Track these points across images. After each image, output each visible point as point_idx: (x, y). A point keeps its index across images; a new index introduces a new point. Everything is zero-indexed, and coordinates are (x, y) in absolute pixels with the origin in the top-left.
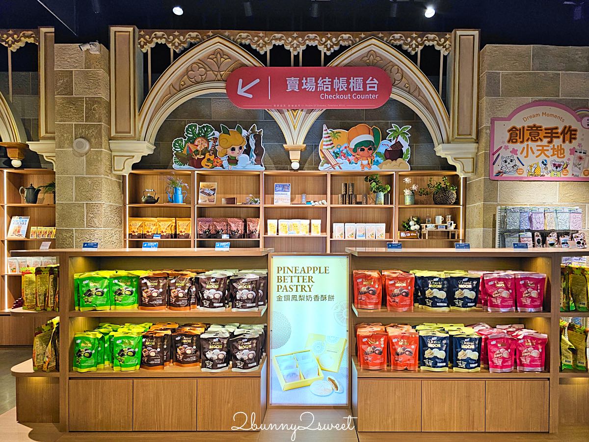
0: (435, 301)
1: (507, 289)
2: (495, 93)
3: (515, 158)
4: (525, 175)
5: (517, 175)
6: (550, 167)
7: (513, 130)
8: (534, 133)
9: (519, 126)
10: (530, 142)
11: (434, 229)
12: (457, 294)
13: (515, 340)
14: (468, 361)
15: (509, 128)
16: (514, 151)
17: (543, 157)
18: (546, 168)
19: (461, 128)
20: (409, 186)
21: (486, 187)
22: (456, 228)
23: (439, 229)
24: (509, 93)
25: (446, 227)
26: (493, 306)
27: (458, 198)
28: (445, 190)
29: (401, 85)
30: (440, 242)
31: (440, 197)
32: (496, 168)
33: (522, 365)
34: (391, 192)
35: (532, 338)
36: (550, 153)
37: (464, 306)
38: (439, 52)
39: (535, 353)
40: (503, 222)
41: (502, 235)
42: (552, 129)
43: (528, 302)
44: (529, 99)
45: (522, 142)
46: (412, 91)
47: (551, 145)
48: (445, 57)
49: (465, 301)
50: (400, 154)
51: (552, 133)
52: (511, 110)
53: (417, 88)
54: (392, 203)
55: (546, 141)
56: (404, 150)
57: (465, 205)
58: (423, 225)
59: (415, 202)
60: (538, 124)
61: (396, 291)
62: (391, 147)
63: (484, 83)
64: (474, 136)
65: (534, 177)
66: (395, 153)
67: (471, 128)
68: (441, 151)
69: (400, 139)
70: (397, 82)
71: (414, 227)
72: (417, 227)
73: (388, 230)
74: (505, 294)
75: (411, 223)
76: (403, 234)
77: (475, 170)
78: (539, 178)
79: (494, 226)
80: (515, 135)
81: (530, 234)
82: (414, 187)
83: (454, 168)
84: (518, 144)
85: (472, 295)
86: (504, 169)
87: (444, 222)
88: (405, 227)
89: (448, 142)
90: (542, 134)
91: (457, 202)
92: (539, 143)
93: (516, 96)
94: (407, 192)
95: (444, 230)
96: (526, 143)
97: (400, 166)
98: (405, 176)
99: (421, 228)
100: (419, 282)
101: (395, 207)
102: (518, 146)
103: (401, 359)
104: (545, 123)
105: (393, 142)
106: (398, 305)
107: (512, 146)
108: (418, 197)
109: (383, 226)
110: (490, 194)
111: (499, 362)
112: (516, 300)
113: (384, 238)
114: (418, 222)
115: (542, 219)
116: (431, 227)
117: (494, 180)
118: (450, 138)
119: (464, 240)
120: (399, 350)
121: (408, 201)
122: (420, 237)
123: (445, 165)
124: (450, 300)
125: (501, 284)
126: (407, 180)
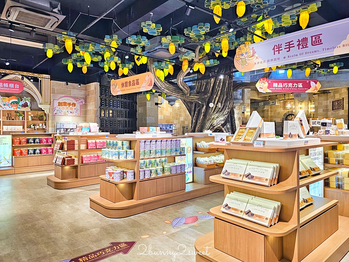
0: (31, 143)
1: (45, 140)
2: (54, 93)
3: (60, 110)
4: (63, 114)
5: (60, 114)
6: (69, 112)
7: (59, 103)
8: (65, 104)
9: (61, 102)
10: (64, 106)
11: (39, 128)
12: (36, 141)
13: (47, 149)
14: (38, 153)
15: (58, 102)
16: (60, 108)
17: (67, 110)
18: (68, 113)
19: (45, 101)
20: (30, 115)
21: (52, 117)
22: (46, 127)
23: (40, 128)
24: (58, 93)
25: (43, 127)
26: (43, 143)
27: (46, 119)
28: (42, 116)
29: (27, 87)
30: (41, 131)
31: (41, 118)
32: (55, 112)
33: (48, 153)
34: (24, 116)
35: (50, 148)
36: (69, 109)
37: (37, 143)
38: (39, 79)
39: (51, 151)
40: (56, 126)
41: (56, 129)
42: (69, 103)
43: (49, 142)
44: (63, 95)
45: (62, 106)
46: (30, 89)
47: (69, 107)
48: (41, 81)
49: (37, 142)
50: (27, 106)
51: (69, 104)
52: (58, 98)
53: (32, 88)
54: (24, 120)
55: (68, 106)
56: (28, 105)
57: (48, 121)
58: (35, 126)
59: (33, 120)
60: (66, 102)
61: (23, 141)
62: (24, 103)
63: (51, 90)
64: (49, 103)
65: (65, 115)
66: (25, 105)
67: (48, 101)
68: (40, 106)
69: (27, 101)
70: (25, 86)
71: (32, 127)
72: (34, 127)
73: (24, 128)
74: (45, 141)
75: (31, 126)
76: (28, 129)
77: (50, 112)
78: (67, 115)
79: (54, 127)
80: (60, 104)
81: (63, 129)
82: (32, 115)
83: (44, 111)
84: (61, 106)
85: (39, 141)
86: (57, 113)
87: (42, 125)
88: (29, 127)
89: (42, 104)
90: (67, 104)
91: (46, 120)
92: (66, 106)
93: (60, 94)
94: (30, 117)
95: (42, 128)
96: (63, 106)
97: (27, 109)
98: (29, 112)
99: (35, 127)
100: (28, 139)
101: (26, 121)
102: (61, 107)
103: (24, 153)
104: (68, 102)
105: (25, 102)
106: (23, 144)
107: (59, 107)
108: (33, 118)
109: (22, 126)
110: (53, 119)
111: (44, 153)
112: (47, 142)
113: (22, 130)
114: (34, 125)
115: (66, 126)
116: (38, 127)
117: (54, 115)
118: (42, 103)
119: (48, 131)
120: (23, 152)
121: (30, 119)
122: (35, 130)
123: (41, 110)
124: (34, 142)
125: (44, 139)
126: (30, 113)
